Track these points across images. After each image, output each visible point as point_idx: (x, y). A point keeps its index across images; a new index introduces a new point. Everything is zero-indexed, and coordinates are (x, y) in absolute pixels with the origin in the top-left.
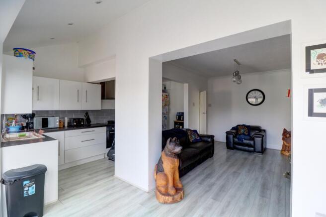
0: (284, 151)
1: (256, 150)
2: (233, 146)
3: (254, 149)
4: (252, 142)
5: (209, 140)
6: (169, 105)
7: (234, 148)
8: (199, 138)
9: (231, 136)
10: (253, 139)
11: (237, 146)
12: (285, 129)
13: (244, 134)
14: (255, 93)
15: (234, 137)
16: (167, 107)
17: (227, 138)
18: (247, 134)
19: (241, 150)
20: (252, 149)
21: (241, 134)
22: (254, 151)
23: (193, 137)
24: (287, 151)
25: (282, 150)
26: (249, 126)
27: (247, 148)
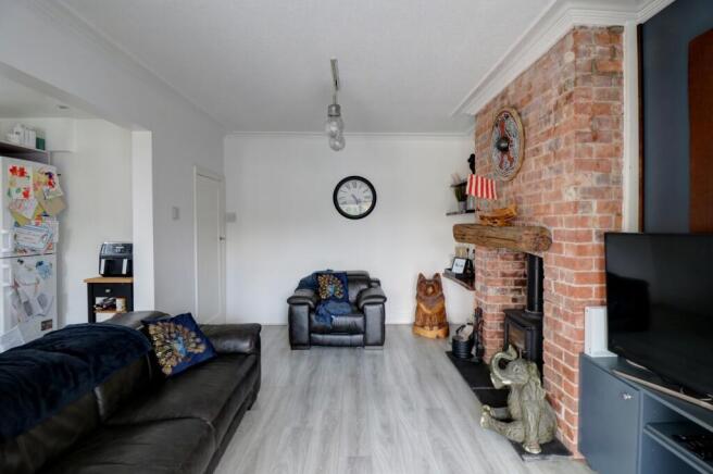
0: (423, 326)
1: (370, 341)
2: (310, 337)
3: (365, 339)
4: (359, 320)
5: (245, 346)
6: (61, 216)
7: (312, 343)
8: (202, 349)
9: (303, 310)
10: (361, 311)
11: (320, 337)
12: (421, 276)
13: (334, 298)
14: (355, 187)
15: (311, 311)
16: (52, 224)
17: (292, 316)
18: (341, 296)
19: (330, 345)
20: (359, 337)
21: (327, 300)
22: (364, 344)
23: (178, 347)
24: (427, 328)
25: (415, 325)
26: (345, 274)
27: (346, 338)
